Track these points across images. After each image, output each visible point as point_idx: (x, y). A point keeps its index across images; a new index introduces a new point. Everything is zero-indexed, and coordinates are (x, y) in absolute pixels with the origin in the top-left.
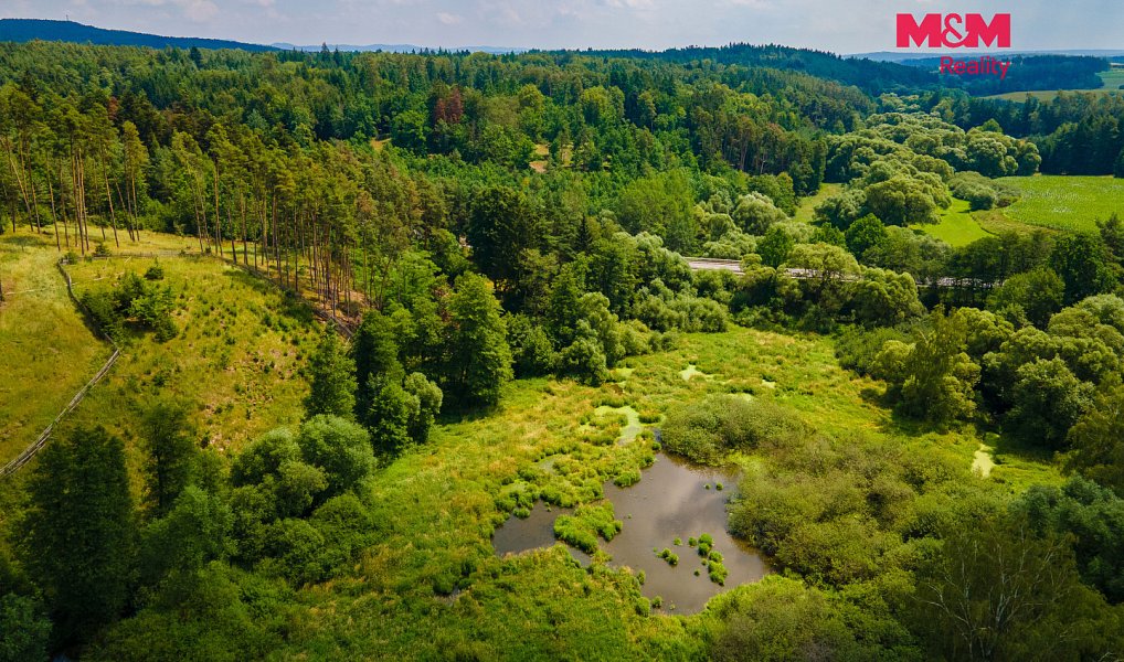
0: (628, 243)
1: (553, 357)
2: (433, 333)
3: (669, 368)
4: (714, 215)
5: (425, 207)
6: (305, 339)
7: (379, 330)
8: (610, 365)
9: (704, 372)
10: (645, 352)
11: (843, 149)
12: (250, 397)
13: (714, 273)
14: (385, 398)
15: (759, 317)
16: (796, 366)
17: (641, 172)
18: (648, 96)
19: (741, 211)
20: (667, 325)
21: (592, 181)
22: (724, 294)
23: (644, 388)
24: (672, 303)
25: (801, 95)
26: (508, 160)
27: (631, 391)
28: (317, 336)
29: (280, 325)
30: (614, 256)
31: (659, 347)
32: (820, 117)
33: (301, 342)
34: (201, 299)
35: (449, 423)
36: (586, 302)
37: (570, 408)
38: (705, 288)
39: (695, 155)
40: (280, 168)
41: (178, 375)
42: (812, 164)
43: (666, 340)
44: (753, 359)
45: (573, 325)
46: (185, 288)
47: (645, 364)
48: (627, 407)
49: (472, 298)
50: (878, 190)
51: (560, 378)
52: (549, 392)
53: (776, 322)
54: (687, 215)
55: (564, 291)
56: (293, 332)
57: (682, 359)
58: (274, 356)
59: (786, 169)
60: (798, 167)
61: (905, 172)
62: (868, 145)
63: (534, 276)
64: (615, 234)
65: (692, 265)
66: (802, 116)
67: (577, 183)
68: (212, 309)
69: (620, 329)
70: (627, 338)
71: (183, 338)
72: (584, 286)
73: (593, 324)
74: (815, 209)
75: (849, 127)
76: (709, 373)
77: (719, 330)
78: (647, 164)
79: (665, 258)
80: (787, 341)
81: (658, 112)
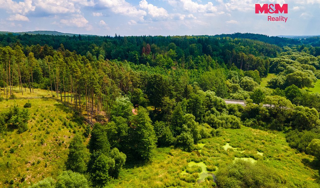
0: (202, 95)
1: (173, 139)
2: (124, 131)
3: (218, 144)
4: (233, 84)
5: (132, 81)
6: (78, 131)
7: (98, 132)
8: (195, 142)
9: (233, 146)
10: (209, 137)
11: (275, 62)
12: (50, 157)
13: (234, 105)
14: (99, 161)
15: (253, 123)
16: (271, 145)
17: (207, 69)
18: (210, 46)
19: (243, 83)
20: (217, 126)
21: (191, 72)
22: (238, 113)
23: (209, 154)
24: (219, 117)
25: (259, 46)
26: (164, 66)
27: (203, 155)
28: (84, 130)
29: (70, 125)
30: (197, 100)
31: (215, 134)
32: (265, 53)
33: (77, 132)
34: (41, 115)
35: (129, 168)
36: (186, 117)
37: (178, 163)
38: (231, 111)
39: (225, 64)
40: (76, 67)
41: (22, 148)
42: (265, 67)
43: (217, 132)
44: (252, 141)
45: (181, 126)
46: (37, 111)
47: (209, 142)
48: (202, 162)
49: (140, 117)
50: (291, 76)
51: (176, 147)
52: (170, 154)
53: (259, 124)
54: (224, 84)
55: (177, 113)
56: (74, 128)
57: (224, 140)
58: (65, 138)
59: (256, 69)
60: (260, 68)
61: (299, 70)
62: (284, 61)
63: (167, 107)
64: (198, 91)
65: (226, 102)
66: (259, 53)
67: (186, 73)
68: (45, 119)
69: (199, 128)
70: (202, 131)
71: (30, 131)
72: (186, 111)
73: (189, 126)
74: (268, 82)
75: (275, 56)
76: (235, 147)
77: (237, 128)
78: (210, 67)
79: (216, 100)
80: (265, 133)
81: (213, 51)
